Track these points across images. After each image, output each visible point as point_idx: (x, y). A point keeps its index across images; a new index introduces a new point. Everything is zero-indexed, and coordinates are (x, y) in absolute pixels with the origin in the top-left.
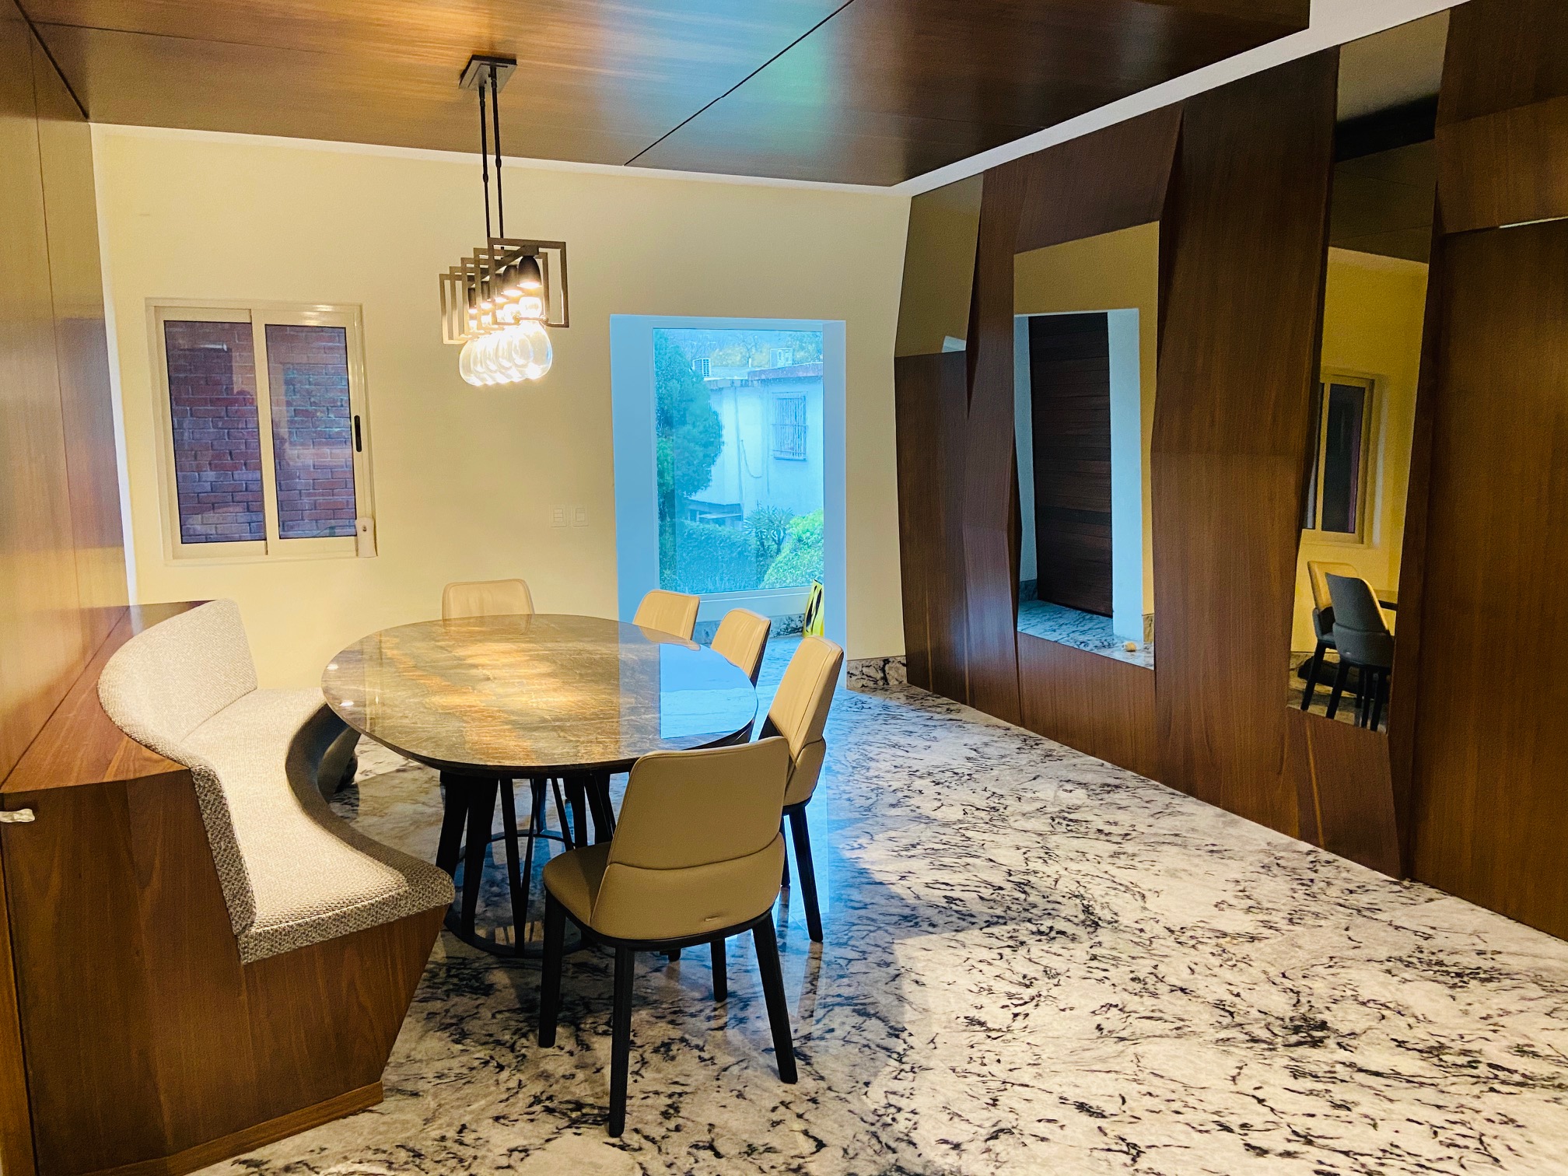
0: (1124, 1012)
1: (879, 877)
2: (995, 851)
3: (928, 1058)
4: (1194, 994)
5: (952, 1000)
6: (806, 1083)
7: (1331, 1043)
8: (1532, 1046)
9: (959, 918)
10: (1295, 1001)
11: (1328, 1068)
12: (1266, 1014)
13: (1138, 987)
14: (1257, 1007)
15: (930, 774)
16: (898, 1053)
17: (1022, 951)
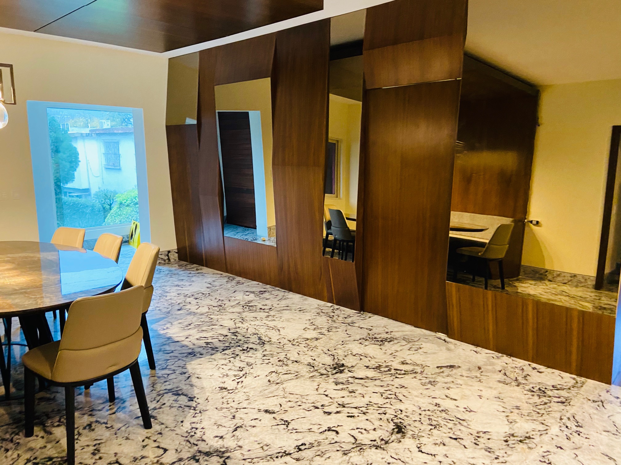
0: (277, 373)
1: (176, 339)
2: (223, 322)
3: (206, 406)
4: (300, 362)
5: (213, 382)
6: (156, 427)
7: (346, 371)
8: (406, 361)
9: (212, 350)
10: (333, 359)
11: (346, 380)
12: (324, 365)
13: (281, 363)
14: (322, 363)
15: (193, 295)
16: (194, 407)
17: (238, 358)
